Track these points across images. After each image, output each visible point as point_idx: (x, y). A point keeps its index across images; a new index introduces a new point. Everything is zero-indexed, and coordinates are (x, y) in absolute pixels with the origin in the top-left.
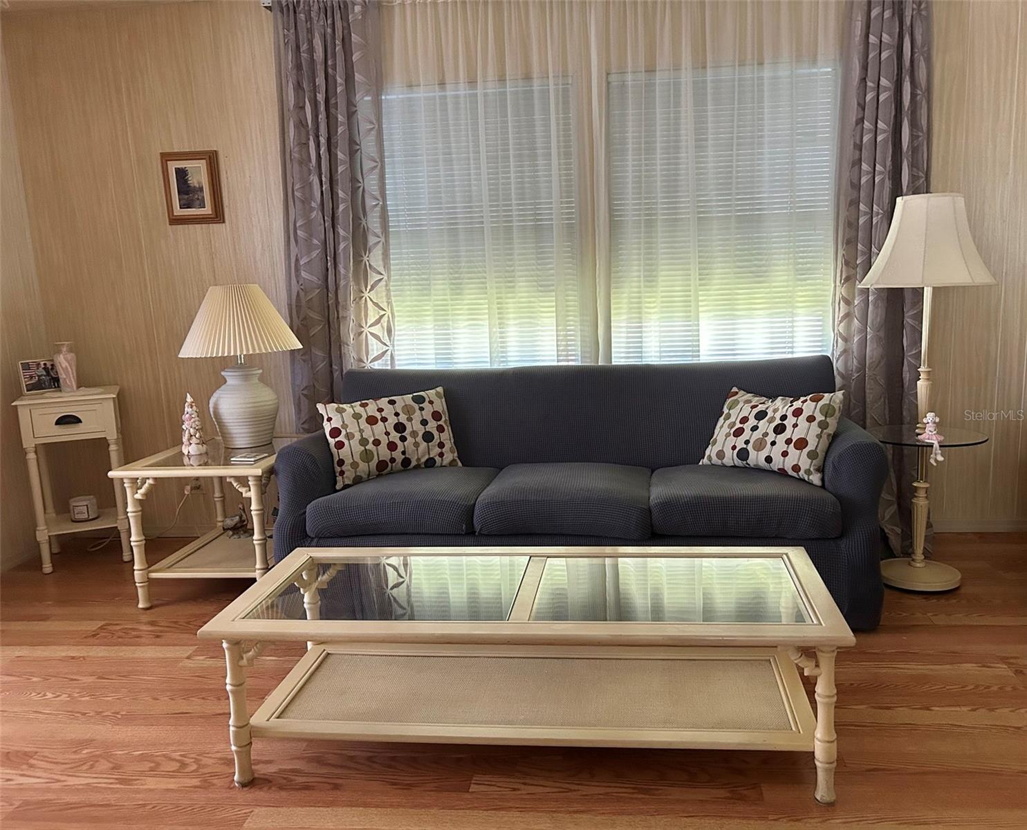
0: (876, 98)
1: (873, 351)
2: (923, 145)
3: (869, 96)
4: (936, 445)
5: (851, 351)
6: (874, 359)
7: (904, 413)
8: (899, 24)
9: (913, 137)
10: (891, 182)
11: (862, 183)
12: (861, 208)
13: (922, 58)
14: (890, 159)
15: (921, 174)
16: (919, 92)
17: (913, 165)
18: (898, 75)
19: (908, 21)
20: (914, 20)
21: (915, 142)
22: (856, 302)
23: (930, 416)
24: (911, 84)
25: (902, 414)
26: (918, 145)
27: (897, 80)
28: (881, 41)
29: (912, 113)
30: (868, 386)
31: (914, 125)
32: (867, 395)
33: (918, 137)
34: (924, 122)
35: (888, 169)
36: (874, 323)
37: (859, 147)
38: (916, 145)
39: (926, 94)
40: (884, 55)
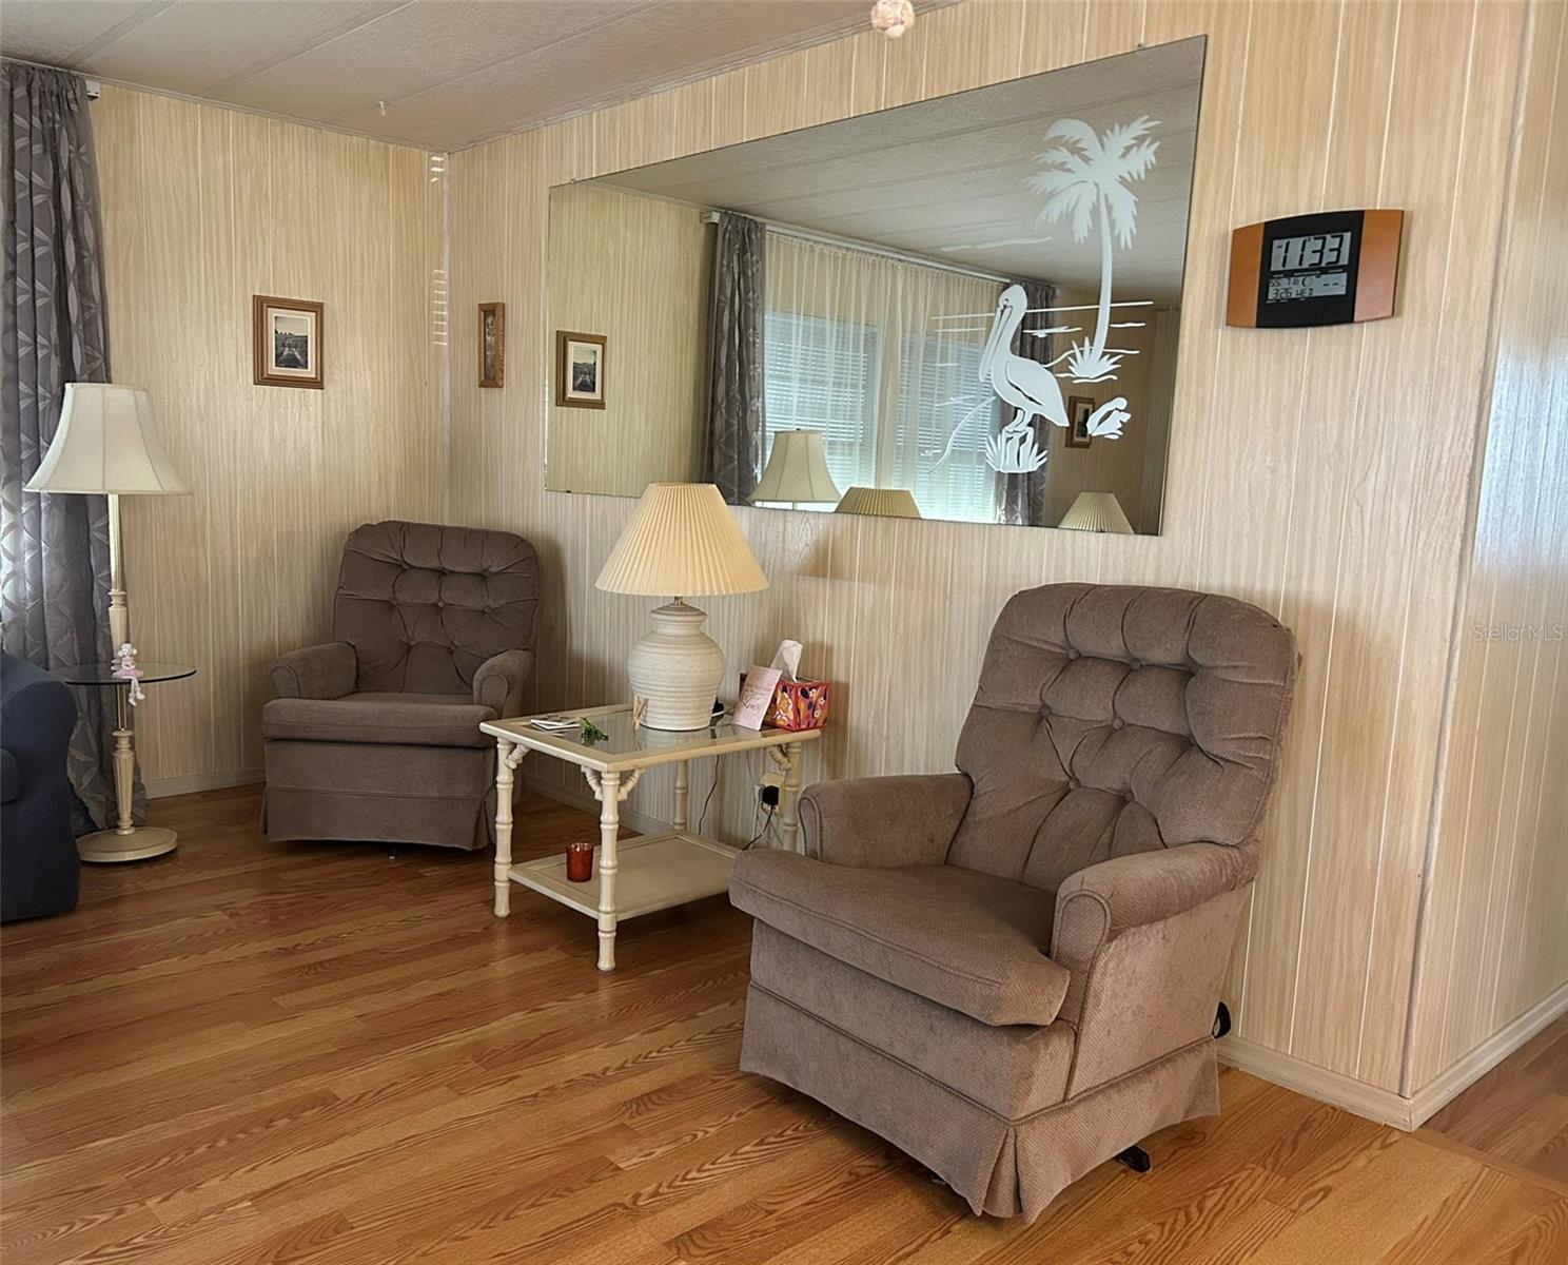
0: (30, 251)
1: (51, 573)
2: (96, 319)
3: (22, 247)
4: (135, 682)
5: (21, 574)
6: (53, 583)
7: (99, 651)
8: (54, 164)
9: (83, 308)
10: (59, 359)
11: (20, 356)
12: (21, 388)
13: (86, 213)
14: (55, 330)
15: (97, 355)
16: (86, 254)
17: (85, 342)
18: (56, 227)
19: (65, 163)
20: (72, 164)
21: (87, 313)
22: (24, 509)
23: (126, 649)
24: (75, 241)
25: (96, 650)
26: (90, 319)
27: (56, 233)
28: (31, 182)
29: (79, 276)
30: (47, 618)
31: (83, 292)
32: (48, 629)
33: (90, 308)
34: (96, 292)
35: (53, 343)
36: (51, 536)
37: (13, 308)
38: (87, 318)
39: (96, 257)
40: (37, 199)
